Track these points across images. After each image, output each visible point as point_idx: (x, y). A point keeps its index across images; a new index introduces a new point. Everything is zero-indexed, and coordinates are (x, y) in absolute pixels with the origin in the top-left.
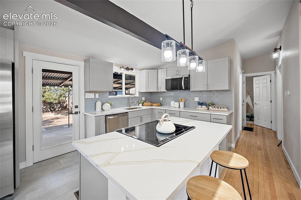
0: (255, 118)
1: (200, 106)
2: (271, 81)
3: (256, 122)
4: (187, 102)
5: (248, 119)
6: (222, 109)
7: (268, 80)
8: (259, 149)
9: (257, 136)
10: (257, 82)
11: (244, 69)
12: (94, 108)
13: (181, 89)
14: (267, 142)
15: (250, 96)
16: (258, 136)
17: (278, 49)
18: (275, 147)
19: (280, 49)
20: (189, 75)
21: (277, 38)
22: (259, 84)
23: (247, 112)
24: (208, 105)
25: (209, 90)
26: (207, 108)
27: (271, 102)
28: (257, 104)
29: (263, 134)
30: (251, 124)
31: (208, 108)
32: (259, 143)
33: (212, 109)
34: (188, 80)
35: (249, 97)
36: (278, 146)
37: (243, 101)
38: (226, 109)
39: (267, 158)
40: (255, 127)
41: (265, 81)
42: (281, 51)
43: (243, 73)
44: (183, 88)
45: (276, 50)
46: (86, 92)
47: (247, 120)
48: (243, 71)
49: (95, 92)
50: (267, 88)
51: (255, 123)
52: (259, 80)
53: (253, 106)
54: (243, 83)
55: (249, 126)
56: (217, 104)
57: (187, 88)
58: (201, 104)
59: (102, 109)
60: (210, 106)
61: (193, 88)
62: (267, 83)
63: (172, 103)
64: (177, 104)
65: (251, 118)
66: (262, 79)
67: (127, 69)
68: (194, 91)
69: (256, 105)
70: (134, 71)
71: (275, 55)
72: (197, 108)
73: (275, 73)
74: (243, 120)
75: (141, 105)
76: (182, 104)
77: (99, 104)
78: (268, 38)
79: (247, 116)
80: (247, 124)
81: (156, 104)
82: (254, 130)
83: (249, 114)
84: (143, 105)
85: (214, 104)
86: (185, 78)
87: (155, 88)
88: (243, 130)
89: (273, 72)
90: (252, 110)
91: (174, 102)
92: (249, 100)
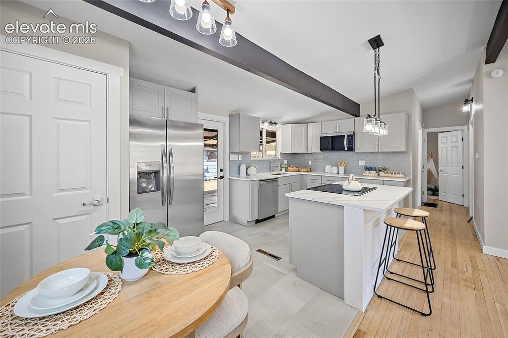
0: (441, 192)
1: (367, 171)
2: (463, 139)
3: (442, 196)
4: (348, 166)
5: (431, 193)
6: (397, 175)
7: (459, 138)
8: (444, 224)
9: (441, 212)
10: (444, 140)
11: (425, 123)
12: (237, 172)
13: (343, 149)
14: (455, 218)
15: (434, 160)
16: (444, 212)
17: (470, 100)
18: (464, 223)
19: (472, 100)
20: (354, 133)
21: (469, 86)
22: (446, 142)
23: (428, 183)
24: (378, 171)
25: (381, 151)
26: (377, 174)
27: (463, 168)
28: (444, 171)
29: (451, 210)
30: (434, 200)
31: (379, 175)
32: (443, 219)
33: (383, 174)
34: (352, 139)
35: (432, 161)
36: (469, 222)
37: (423, 167)
38: (403, 175)
39: (452, 232)
40: (439, 203)
41: (454, 139)
42: (473, 103)
43: (424, 127)
44: (346, 149)
45: (466, 102)
46: (231, 153)
47: (428, 195)
48: (423, 125)
49: (239, 153)
50: (457, 148)
51: (440, 198)
52: (447, 137)
53: (438, 174)
54: (423, 141)
55: (431, 202)
56: (390, 169)
57: (351, 148)
58: (369, 169)
59: (247, 173)
60: (381, 171)
61: (358, 148)
62: (457, 141)
63: (328, 168)
64: (335, 169)
65: (434, 191)
66: (451, 136)
67: (271, 123)
68: (358, 153)
69: (441, 172)
70: (278, 126)
71: (466, 108)
72: (364, 174)
73: (468, 128)
74: (423, 193)
75: (283, 170)
76: (342, 169)
77: (243, 167)
78: (457, 85)
79: (429, 189)
80: (429, 199)
81: (305, 170)
82: (438, 206)
83: (432, 186)
84: (286, 170)
85: (386, 169)
86: (348, 136)
87: (304, 149)
88: (422, 206)
89: (466, 126)
90: (437, 180)
91: (330, 166)
92: (431, 165)
